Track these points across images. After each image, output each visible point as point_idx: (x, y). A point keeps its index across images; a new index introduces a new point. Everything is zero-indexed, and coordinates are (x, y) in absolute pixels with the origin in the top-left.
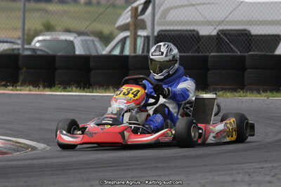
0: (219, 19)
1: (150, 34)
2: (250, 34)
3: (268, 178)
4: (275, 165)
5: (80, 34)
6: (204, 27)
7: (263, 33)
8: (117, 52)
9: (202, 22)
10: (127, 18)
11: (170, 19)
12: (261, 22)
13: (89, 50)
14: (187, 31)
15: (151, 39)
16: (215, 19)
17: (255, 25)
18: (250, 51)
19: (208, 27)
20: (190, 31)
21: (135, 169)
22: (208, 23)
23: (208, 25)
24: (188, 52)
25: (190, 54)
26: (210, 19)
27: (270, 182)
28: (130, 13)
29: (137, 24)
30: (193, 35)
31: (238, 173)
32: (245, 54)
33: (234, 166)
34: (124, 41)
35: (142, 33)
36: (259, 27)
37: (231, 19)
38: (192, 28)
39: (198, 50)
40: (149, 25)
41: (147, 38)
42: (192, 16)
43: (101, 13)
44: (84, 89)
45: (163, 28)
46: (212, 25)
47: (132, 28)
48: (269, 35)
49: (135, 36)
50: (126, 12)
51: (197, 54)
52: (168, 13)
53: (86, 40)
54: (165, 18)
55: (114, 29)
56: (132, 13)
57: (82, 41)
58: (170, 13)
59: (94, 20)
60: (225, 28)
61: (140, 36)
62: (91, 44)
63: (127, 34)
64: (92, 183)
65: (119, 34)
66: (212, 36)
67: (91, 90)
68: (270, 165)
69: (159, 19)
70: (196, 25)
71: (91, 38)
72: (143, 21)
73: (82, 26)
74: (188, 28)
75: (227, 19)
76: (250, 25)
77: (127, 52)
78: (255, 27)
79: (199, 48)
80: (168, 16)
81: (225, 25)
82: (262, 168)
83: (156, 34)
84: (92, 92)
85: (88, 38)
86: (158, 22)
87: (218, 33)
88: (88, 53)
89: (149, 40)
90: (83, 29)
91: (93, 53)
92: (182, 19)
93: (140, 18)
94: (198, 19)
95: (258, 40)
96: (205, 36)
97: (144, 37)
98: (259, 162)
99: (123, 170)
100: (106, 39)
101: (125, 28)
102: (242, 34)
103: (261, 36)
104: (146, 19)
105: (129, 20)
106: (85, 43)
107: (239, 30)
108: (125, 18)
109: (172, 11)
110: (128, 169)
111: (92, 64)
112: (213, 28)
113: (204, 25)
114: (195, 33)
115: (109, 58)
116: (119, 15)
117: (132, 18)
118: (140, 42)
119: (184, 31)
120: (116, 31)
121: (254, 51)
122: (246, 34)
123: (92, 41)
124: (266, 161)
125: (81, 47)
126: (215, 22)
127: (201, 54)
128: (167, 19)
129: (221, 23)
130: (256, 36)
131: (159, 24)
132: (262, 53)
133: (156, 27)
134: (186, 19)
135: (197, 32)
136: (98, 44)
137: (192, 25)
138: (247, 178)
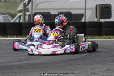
0: (59, 8)
1: (31, 14)
2: (71, 14)
3: (79, 72)
4: (82, 66)
5: (2, 14)
6: (53, 11)
7: (76, 13)
8: (17, 21)
9: (52, 9)
10: (22, 7)
11: (39, 8)
12: (76, 8)
13: (6, 20)
14: (46, 12)
15: (31, 16)
16: (57, 8)
17: (73, 10)
18: (71, 20)
19: (54, 11)
20: (47, 12)
21: (26, 68)
22: (54, 9)
23: (54, 10)
24: (46, 21)
25: (47, 22)
26: (55, 8)
27: (80, 73)
28: (22, 5)
29: (25, 10)
30: (48, 14)
31: (67, 70)
32: (70, 22)
33: (65, 67)
34: (20, 17)
35: (28, 13)
36: (75, 11)
37: (64, 8)
38: (48, 11)
39: (50, 20)
40: (30, 10)
41: (30, 15)
42: (48, 6)
43: (11, 6)
44: (4, 36)
45: (36, 11)
46: (56, 10)
47: (23, 11)
48: (79, 14)
49: (25, 15)
50: (21, 5)
51: (50, 22)
52: (38, 5)
53: (4, 16)
54: (37, 7)
55: (16, 12)
56: (23, 5)
57: (3, 17)
58: (39, 5)
59: (8, 8)
60: (61, 11)
61: (27, 15)
62: (7, 18)
63: (21, 14)
64: (8, 74)
65: (18, 14)
66: (56, 14)
67: (7, 37)
68: (80, 66)
69: (34, 7)
70: (49, 10)
71: (7, 16)
72: (28, 8)
73: (3, 11)
74: (46, 11)
75: (62, 8)
76: (71, 10)
77: (21, 21)
78: (73, 11)
79: (51, 19)
80: (38, 6)
81: (61, 10)
82: (77, 67)
83: (33, 14)
84: (7, 38)
85: (5, 16)
86: (34, 9)
87: (58, 13)
88: (5, 22)
89: (30, 16)
90: (3, 12)
91: (8, 22)
92: (44, 8)
93: (26, 7)
94: (50, 8)
95: (74, 16)
96: (53, 14)
97: (28, 15)
98: (76, 65)
99: (21, 69)
100: (13, 16)
101: (20, 11)
102: (68, 14)
103: (76, 14)
104: (29, 8)
105: (22, 8)
106: (4, 18)
107: (67, 12)
108: (21, 7)
109: (40, 4)
110: (23, 69)
111: (7, 26)
112: (56, 11)
113: (53, 10)
114: (49, 13)
115: (14, 24)
116: (18, 6)
117: (23, 7)
118: (27, 17)
119: (44, 12)
120: (17, 13)
121: (73, 20)
122: (70, 14)
123: (7, 17)
124: (79, 65)
125: (3, 19)
126: (57, 9)
127: (51, 22)
128: (37, 8)
129: (59, 9)
130: (74, 14)
131: (35, 10)
132: (76, 21)
133: (33, 11)
134: (45, 8)
135: (50, 13)
136: (10, 18)
137: (48, 10)
138: (71, 72)
